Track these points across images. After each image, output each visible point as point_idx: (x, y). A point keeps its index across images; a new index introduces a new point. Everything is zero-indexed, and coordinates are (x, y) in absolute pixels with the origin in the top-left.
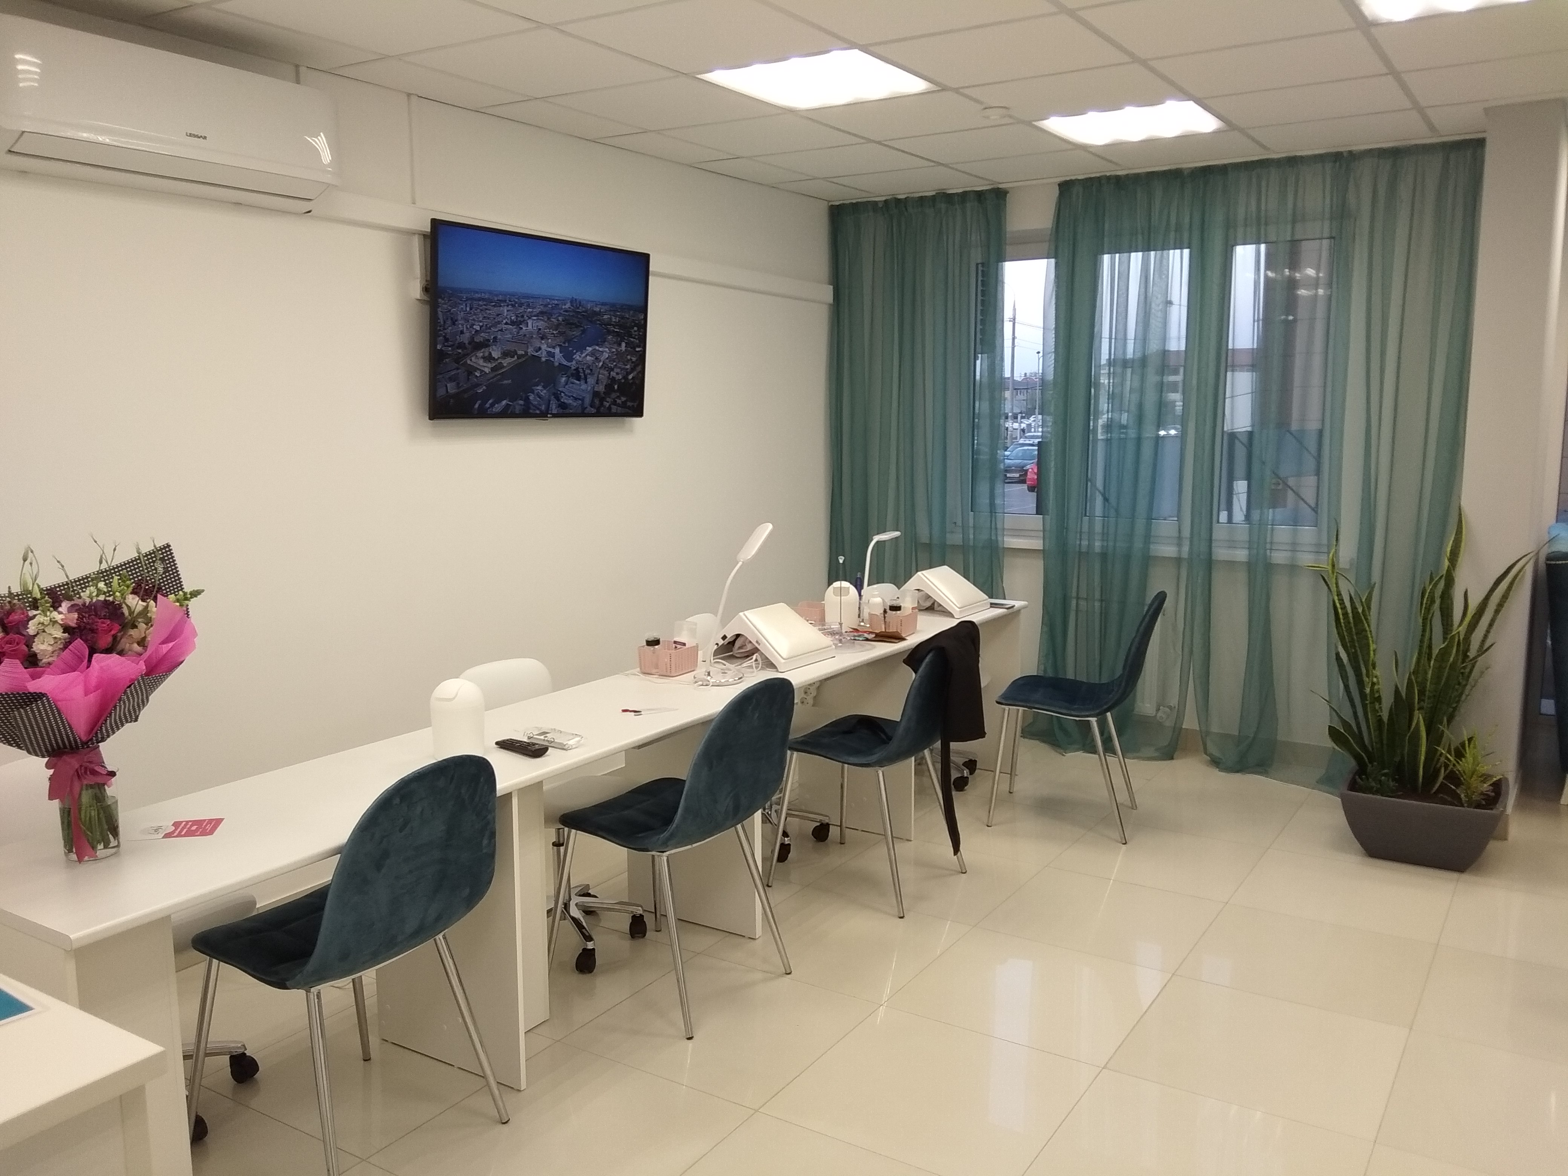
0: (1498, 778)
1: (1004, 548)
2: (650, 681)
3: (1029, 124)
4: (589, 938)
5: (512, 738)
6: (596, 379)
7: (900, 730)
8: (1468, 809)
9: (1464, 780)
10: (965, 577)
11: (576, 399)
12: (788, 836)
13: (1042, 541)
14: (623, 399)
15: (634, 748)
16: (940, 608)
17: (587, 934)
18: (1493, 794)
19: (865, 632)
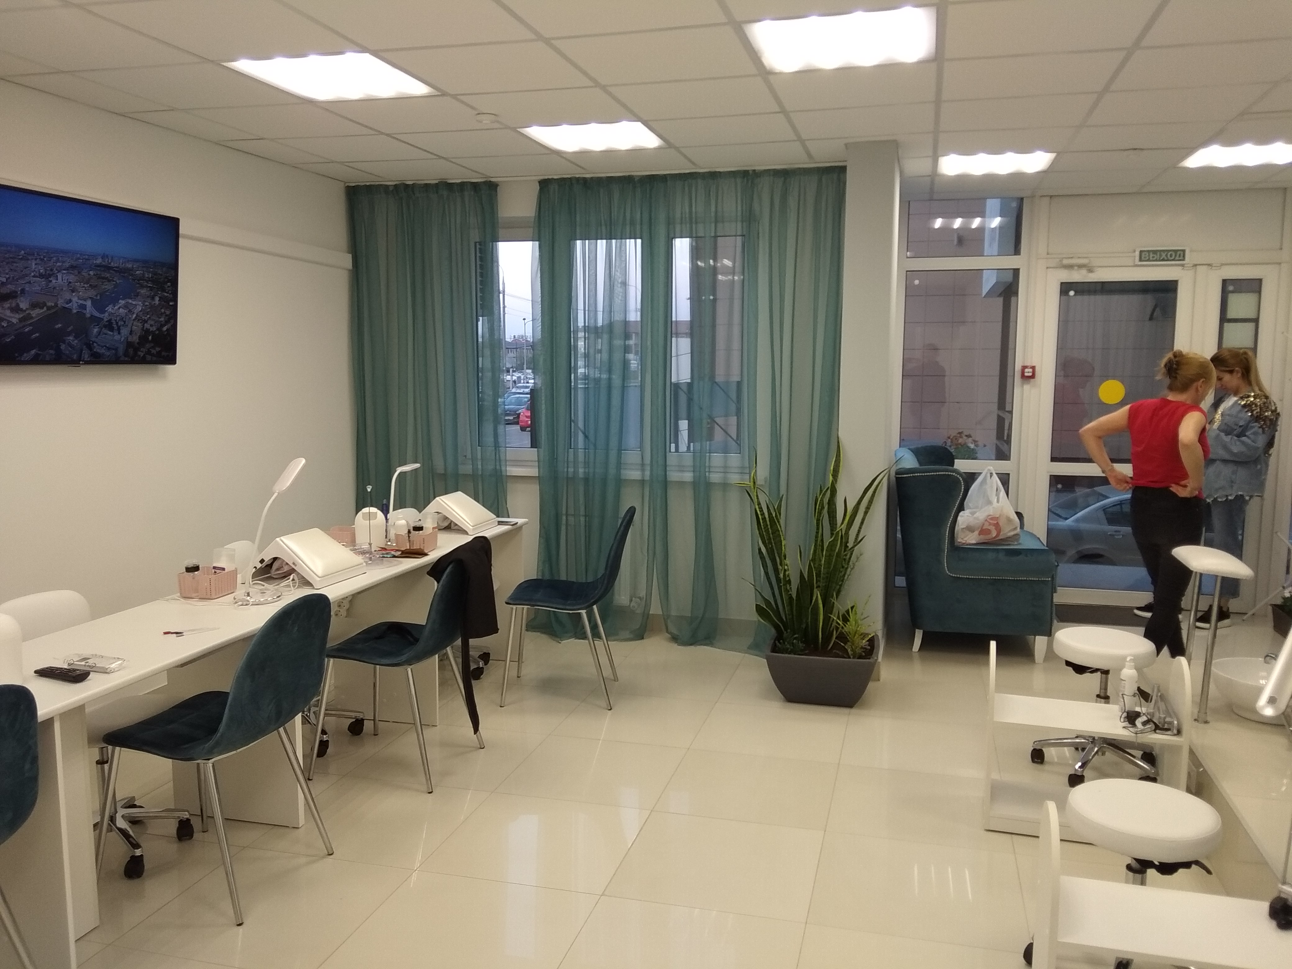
0: (872, 635)
1: (507, 476)
2: (191, 604)
3: (514, 130)
4: (136, 846)
5: (52, 666)
6: (130, 330)
7: (426, 632)
8: (854, 660)
9: (850, 638)
10: (475, 500)
11: (109, 349)
12: (326, 734)
13: (537, 470)
14: (158, 349)
15: (177, 666)
16: (456, 527)
17: (135, 842)
18: (869, 647)
19: (392, 550)
